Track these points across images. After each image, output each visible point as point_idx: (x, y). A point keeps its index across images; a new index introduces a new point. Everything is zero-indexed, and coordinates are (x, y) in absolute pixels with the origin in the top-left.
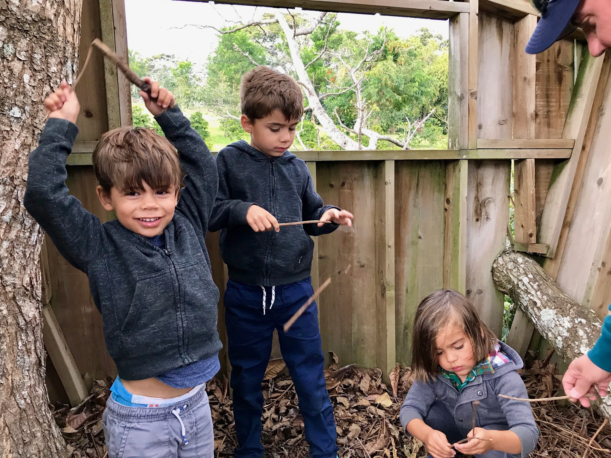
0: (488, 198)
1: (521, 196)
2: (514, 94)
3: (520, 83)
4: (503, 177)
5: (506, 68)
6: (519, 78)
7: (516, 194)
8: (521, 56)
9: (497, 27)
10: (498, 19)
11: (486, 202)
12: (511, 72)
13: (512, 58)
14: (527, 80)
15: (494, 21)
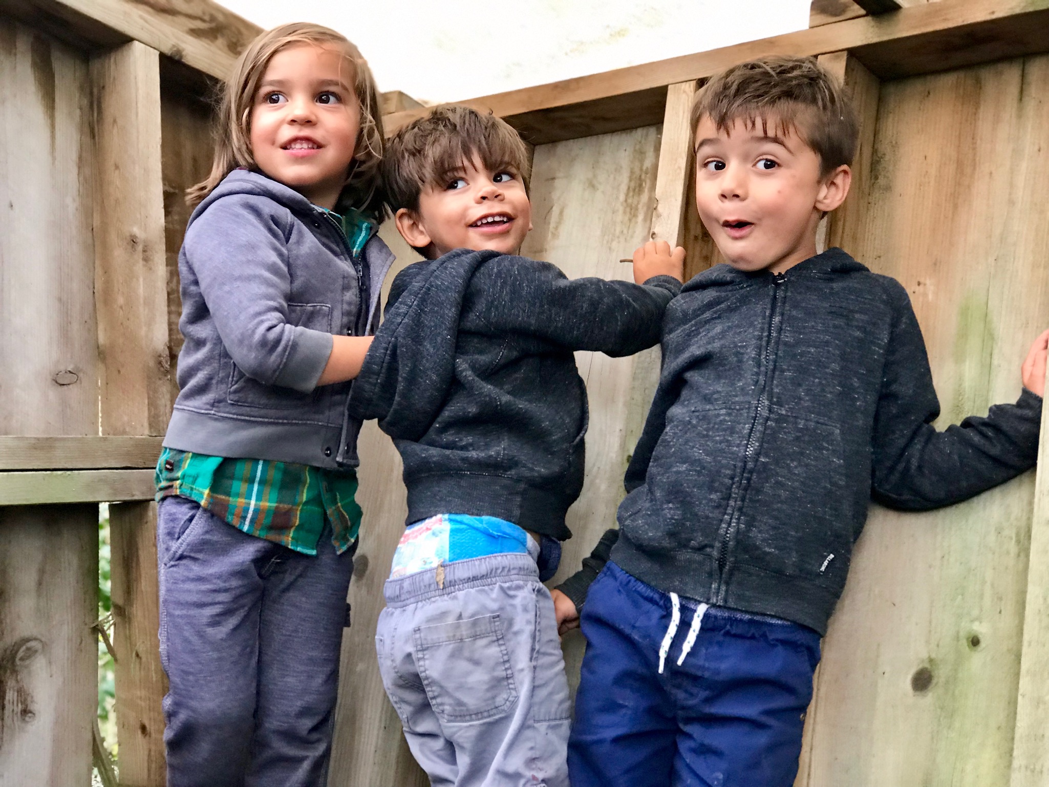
0: (26, 640)
1: (135, 624)
2: (99, 285)
3: (119, 254)
4: (75, 561)
5: (69, 200)
6: (113, 237)
7: (119, 619)
8: (117, 167)
9: (34, 65)
10: (37, 38)
11: (21, 653)
12: (87, 212)
13: (87, 171)
14: (140, 248)
15: (23, 44)
